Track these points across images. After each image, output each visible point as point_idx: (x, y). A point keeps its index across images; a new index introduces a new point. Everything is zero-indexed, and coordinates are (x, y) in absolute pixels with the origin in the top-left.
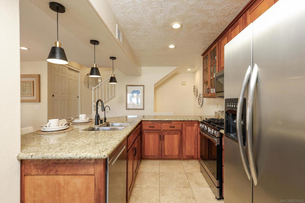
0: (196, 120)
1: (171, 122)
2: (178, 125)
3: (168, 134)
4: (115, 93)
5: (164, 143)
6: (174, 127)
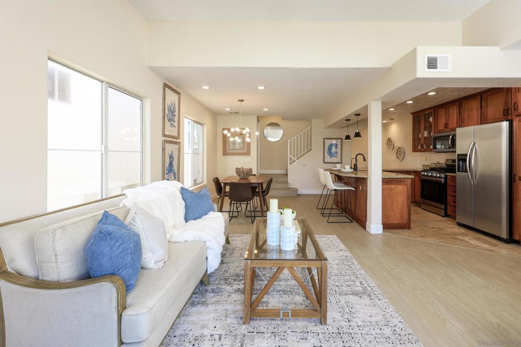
4: (311, 146)
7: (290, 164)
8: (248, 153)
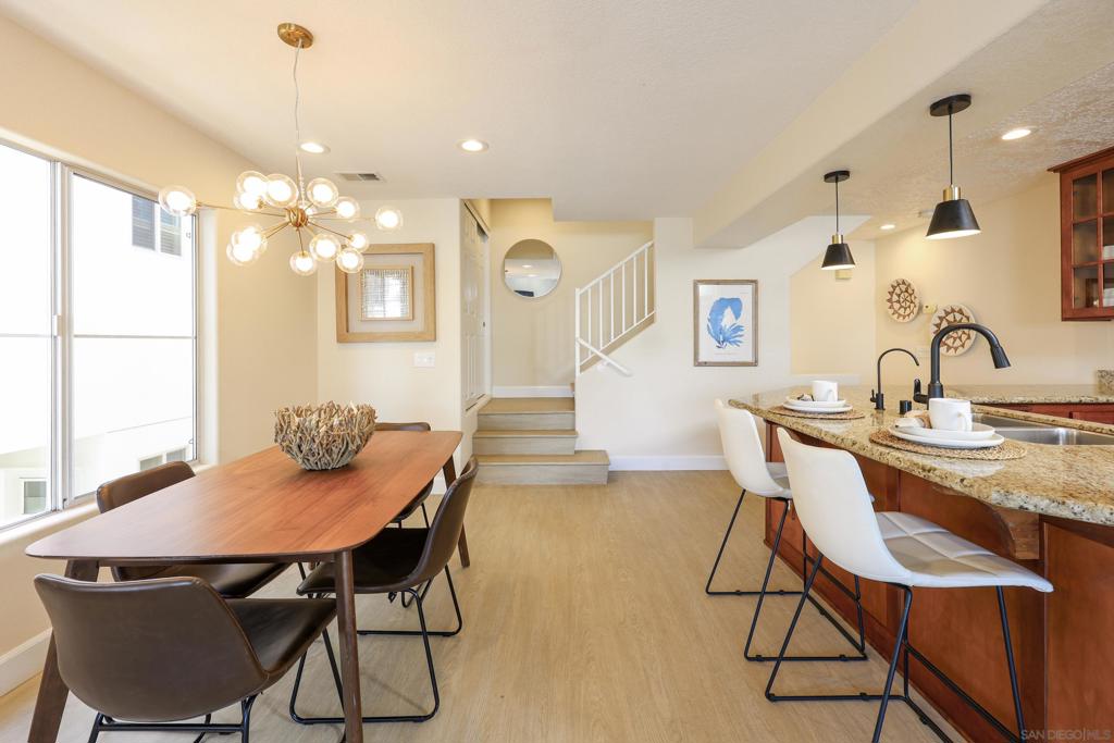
4: (651, 308)
7: (583, 368)
8: (429, 335)
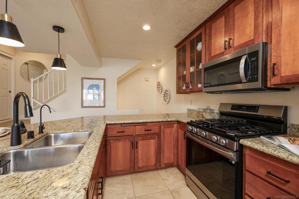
0: (177, 120)
1: (146, 124)
2: (156, 127)
3: (143, 139)
4: (65, 87)
5: (138, 152)
6: (151, 130)
